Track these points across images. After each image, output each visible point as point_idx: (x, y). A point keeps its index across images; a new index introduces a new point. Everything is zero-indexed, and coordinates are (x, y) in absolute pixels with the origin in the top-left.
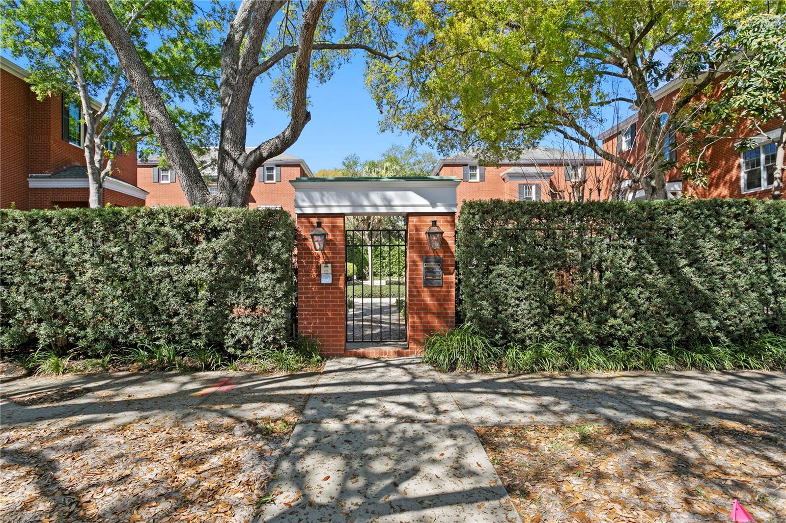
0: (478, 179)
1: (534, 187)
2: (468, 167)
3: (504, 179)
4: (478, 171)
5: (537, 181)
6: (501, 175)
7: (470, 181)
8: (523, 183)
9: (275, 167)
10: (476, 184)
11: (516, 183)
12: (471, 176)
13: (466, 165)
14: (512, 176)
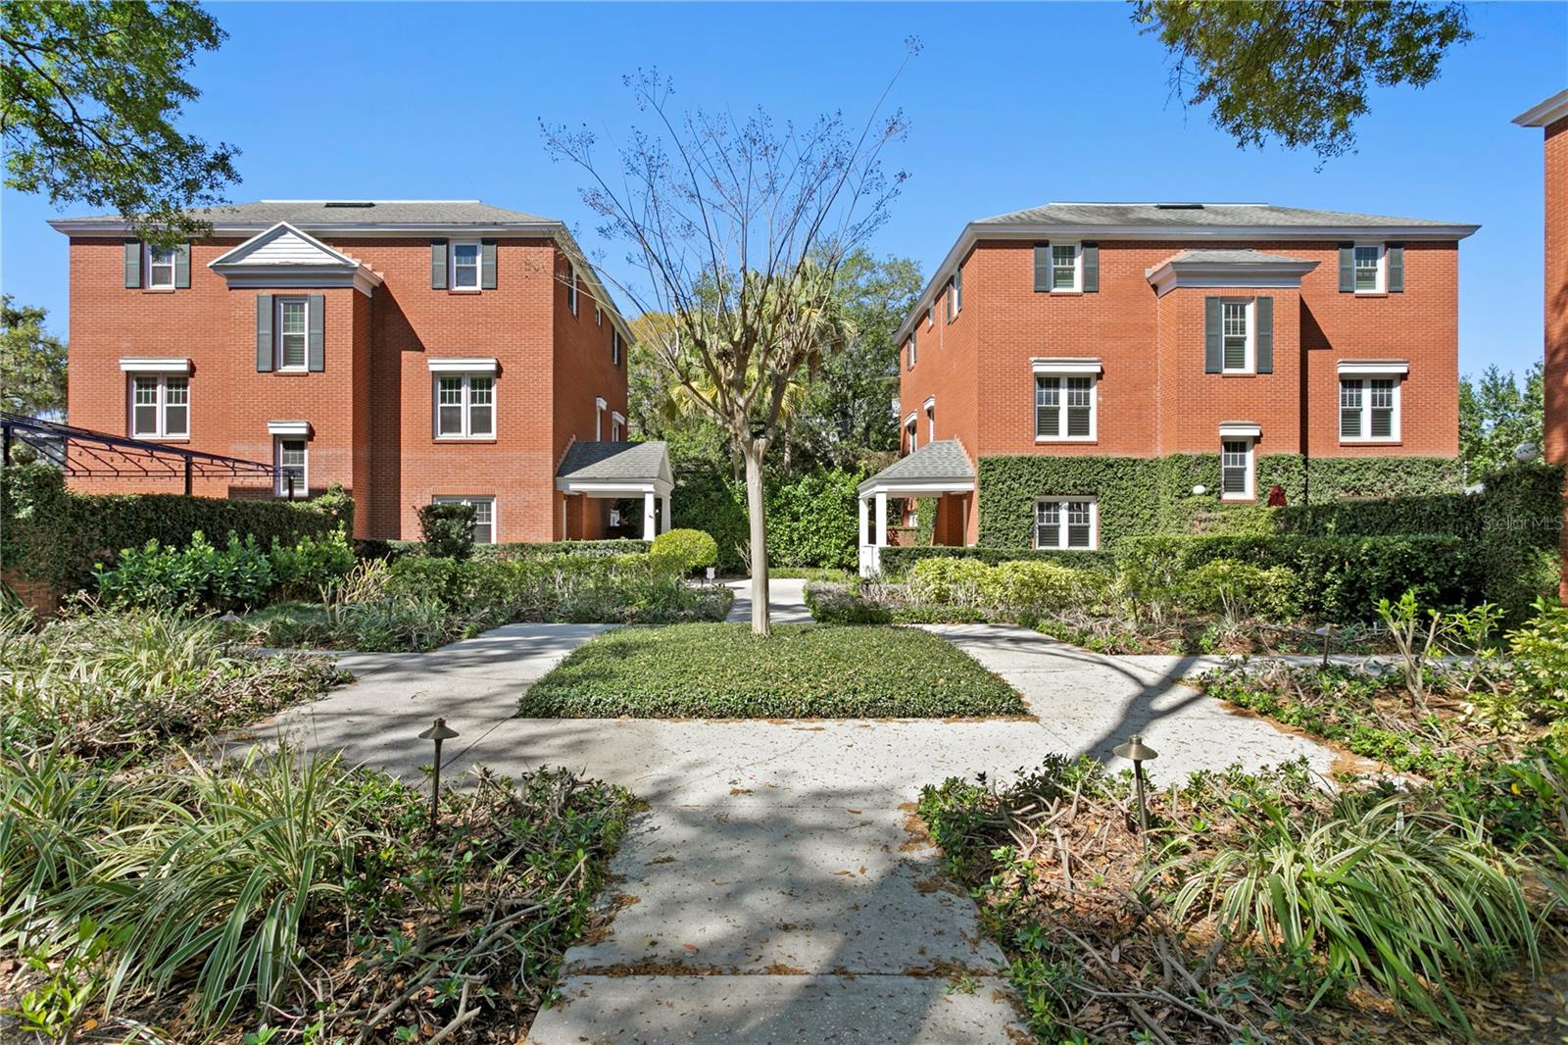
0: (1078, 286)
1: (1250, 310)
2: (1050, 250)
3: (1155, 287)
4: (1078, 262)
5: (1263, 290)
6: (1148, 273)
7: (1055, 290)
8: (1219, 293)
9: (480, 247)
10: (1072, 301)
11: (1196, 297)
12: (1056, 277)
13: (1044, 244)
14: (1186, 274)
